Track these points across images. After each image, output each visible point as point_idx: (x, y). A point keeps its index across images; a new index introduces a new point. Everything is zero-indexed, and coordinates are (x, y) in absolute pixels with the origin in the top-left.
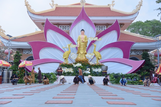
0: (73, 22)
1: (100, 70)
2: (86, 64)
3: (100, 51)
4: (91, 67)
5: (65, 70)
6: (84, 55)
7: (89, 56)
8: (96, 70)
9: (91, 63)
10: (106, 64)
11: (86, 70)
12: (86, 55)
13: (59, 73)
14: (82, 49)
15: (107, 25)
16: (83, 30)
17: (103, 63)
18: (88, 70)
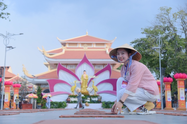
0: (79, 63)
1: (96, 99)
2: (87, 95)
3: (97, 85)
4: (90, 97)
5: (72, 99)
6: (86, 88)
7: (89, 89)
8: (94, 99)
9: (91, 94)
10: (101, 95)
11: (87, 99)
12: (87, 89)
13: (68, 101)
14: (84, 84)
15: (104, 65)
16: (85, 71)
17: (99, 94)
18: (88, 99)
